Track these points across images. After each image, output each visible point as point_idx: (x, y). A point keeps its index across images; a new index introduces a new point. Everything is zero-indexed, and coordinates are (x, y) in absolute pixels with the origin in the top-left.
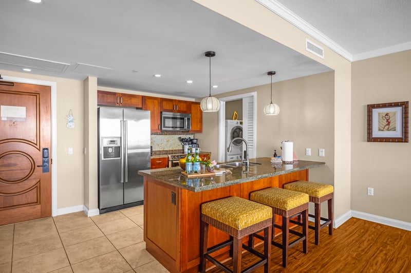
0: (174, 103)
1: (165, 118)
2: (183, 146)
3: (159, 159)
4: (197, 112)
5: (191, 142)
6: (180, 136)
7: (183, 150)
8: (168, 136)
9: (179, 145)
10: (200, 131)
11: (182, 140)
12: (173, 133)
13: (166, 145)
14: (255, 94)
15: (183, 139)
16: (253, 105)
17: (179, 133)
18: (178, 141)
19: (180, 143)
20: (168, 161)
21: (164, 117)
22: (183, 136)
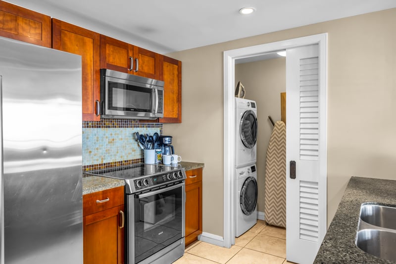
0: (130, 54)
1: (113, 85)
2: (142, 151)
3: (105, 194)
4: (173, 80)
5: (159, 141)
6: (136, 130)
7: (143, 160)
8: (111, 130)
9: (134, 151)
10: (177, 120)
11: (141, 139)
12: (123, 123)
13: (108, 151)
14: (324, 39)
15: (141, 135)
16: (318, 63)
17: (133, 123)
18: (133, 141)
19: (135, 145)
20: (126, 195)
21: (110, 83)
22: (143, 131)
